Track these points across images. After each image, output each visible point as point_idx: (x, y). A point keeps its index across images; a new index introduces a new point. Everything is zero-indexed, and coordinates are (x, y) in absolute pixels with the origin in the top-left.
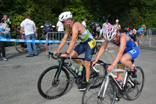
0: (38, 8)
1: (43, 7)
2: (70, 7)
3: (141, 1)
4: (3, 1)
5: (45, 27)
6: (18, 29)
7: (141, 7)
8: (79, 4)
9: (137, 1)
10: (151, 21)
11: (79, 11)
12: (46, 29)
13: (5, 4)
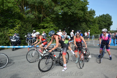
0: (23, 24)
1: (27, 24)
2: (44, 23)
3: (87, 19)
4: (2, 21)
5: (28, 36)
6: (10, 38)
7: (87, 22)
8: (50, 21)
9: (84, 19)
10: (94, 30)
11: (49, 25)
12: (28, 37)
13: (2, 23)
